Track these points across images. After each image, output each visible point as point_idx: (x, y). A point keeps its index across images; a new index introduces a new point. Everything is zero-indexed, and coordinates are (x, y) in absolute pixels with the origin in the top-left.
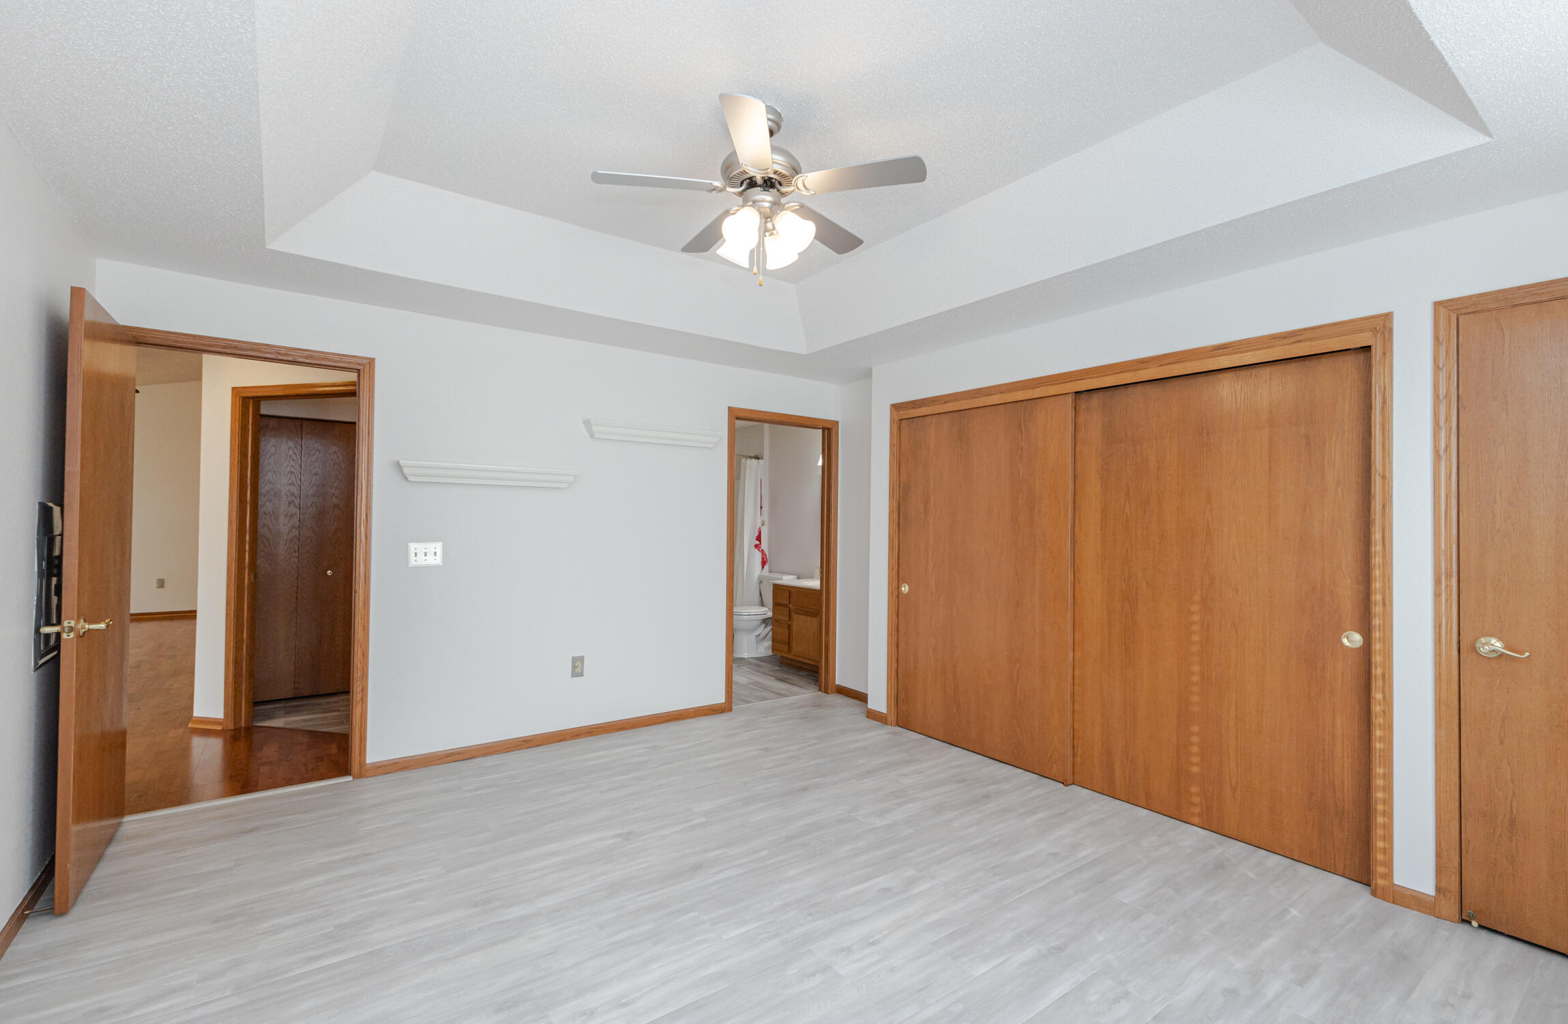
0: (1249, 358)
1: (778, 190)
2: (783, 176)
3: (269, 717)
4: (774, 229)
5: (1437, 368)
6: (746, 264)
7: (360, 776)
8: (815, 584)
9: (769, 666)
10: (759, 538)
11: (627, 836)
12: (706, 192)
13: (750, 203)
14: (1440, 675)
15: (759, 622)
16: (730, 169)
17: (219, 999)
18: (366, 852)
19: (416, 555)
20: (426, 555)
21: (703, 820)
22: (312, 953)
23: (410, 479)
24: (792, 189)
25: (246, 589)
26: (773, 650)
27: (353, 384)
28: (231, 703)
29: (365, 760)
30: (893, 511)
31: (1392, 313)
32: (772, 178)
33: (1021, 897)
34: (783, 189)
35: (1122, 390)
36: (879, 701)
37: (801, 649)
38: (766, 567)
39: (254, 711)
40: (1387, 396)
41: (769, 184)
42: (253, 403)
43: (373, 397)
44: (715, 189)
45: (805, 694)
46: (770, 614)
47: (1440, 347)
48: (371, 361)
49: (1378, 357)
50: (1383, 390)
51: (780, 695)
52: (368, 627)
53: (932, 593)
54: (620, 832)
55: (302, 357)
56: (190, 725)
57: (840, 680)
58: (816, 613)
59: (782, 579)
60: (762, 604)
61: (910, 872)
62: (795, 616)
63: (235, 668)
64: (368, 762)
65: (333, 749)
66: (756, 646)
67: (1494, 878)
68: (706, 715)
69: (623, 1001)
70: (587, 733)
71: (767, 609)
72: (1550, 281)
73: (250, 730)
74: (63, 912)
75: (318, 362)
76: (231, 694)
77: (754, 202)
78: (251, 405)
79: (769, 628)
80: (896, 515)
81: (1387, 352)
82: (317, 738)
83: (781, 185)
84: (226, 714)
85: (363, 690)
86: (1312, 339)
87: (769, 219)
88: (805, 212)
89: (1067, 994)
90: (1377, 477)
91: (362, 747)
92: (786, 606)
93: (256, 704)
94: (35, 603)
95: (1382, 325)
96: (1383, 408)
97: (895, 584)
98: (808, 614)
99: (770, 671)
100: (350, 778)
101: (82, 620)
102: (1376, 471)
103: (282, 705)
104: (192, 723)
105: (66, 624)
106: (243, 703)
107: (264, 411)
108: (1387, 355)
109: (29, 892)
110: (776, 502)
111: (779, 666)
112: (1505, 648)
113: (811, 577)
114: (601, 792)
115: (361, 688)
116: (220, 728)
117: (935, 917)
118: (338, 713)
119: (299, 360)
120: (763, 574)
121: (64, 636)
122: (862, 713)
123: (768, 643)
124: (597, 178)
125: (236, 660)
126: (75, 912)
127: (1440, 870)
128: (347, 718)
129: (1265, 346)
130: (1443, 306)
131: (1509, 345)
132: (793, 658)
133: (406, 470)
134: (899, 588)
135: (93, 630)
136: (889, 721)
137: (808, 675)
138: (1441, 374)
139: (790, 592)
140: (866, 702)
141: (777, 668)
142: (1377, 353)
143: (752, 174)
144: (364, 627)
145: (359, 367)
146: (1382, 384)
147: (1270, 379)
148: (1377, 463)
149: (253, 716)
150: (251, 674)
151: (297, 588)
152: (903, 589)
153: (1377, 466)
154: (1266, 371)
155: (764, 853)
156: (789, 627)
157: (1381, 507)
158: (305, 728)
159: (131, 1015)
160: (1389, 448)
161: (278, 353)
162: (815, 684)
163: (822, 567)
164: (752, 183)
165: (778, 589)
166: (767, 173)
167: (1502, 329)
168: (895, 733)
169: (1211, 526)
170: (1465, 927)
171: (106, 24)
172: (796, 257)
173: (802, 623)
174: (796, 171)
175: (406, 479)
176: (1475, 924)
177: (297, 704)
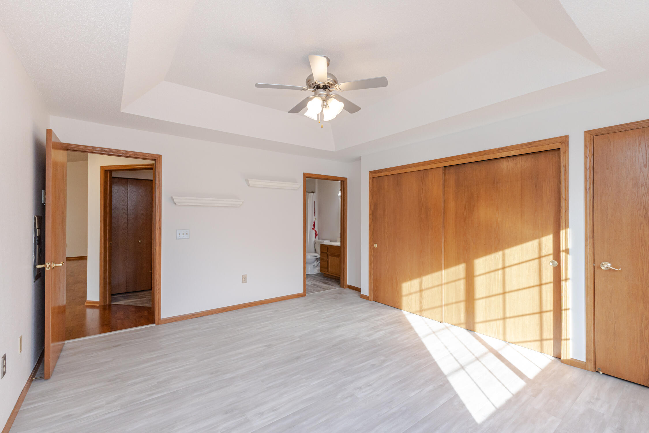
0: (513, 153)
1: (329, 90)
2: (331, 84)
3: (118, 300)
4: (327, 105)
5: (586, 157)
6: (316, 119)
7: (159, 324)
8: (338, 244)
9: (320, 277)
10: (314, 225)
11: (269, 346)
12: (300, 91)
13: (318, 95)
14: (587, 277)
15: (315, 260)
16: (310, 81)
17: (115, 411)
18: (165, 354)
19: (179, 235)
20: (183, 235)
21: (299, 339)
22: (149, 393)
23: (177, 204)
24: (334, 89)
25: (108, 249)
26: (321, 271)
27: (153, 165)
28: (102, 295)
29: (160, 318)
30: (370, 214)
31: (568, 135)
32: (326, 85)
33: (426, 367)
34: (330, 89)
35: (463, 166)
36: (365, 291)
37: (332, 270)
38: (317, 237)
39: (111, 298)
40: (567, 167)
41: (325, 87)
42: (109, 172)
43: (161, 170)
44: (303, 89)
45: (335, 289)
46: (319, 256)
47: (587, 149)
48: (160, 156)
49: (563, 153)
50: (565, 166)
51: (325, 289)
52: (161, 264)
53: (387, 247)
54: (265, 344)
55: (132, 155)
56: (85, 304)
57: (349, 283)
58: (339, 256)
59: (324, 242)
60: (316, 252)
61: (382, 358)
62: (330, 257)
63: (104, 281)
64: (161, 318)
65: (146, 313)
66: (314, 269)
67: (608, 355)
68: (296, 298)
69: (274, 409)
70: (248, 306)
71: (318, 254)
72: (629, 123)
73: (110, 306)
74: (48, 378)
75: (138, 157)
76: (102, 291)
77: (319, 94)
78: (108, 173)
79: (319, 262)
80: (371, 216)
81: (567, 151)
82: (138, 309)
83: (330, 87)
84: (100, 299)
85: (159, 289)
86: (537, 146)
87: (325, 101)
88: (339, 98)
89: (445, 402)
90: (563, 200)
91: (159, 312)
92: (326, 253)
93: (112, 295)
94: (34, 256)
95: (565, 140)
96: (565, 173)
97: (372, 243)
98: (335, 256)
99: (321, 279)
100: (154, 325)
101: (53, 263)
102: (563, 197)
103: (121, 295)
104: (86, 303)
105: (47, 264)
106: (107, 295)
107: (113, 176)
108: (567, 152)
109: (33, 371)
110: (321, 210)
111: (323, 277)
112: (612, 266)
113: (336, 241)
114: (257, 329)
115: (158, 289)
116: (98, 305)
117: (392, 375)
118: (146, 299)
119: (132, 156)
120: (316, 240)
121: (47, 269)
122: (359, 296)
123: (319, 268)
124: (257, 86)
125: (104, 277)
126: (53, 378)
127: (588, 352)
128: (153, 301)
129: (519, 148)
130: (588, 133)
131: (613, 148)
132: (329, 274)
133: (175, 201)
134: (373, 245)
135: (57, 266)
136: (370, 299)
137: (336, 281)
138: (587, 159)
139: (327, 247)
140: (360, 292)
141: (322, 278)
142: (562, 151)
143: (318, 84)
144: (159, 264)
145: (155, 159)
146: (565, 163)
147: (521, 161)
148: (563, 194)
149: (111, 300)
150: (110, 283)
151: (127, 247)
152: (375, 246)
153: (563, 196)
154: (519, 158)
155: (325, 352)
156: (328, 262)
157: (564, 212)
158: (132, 305)
159: (81, 418)
160: (567, 189)
161: (123, 153)
162: (339, 285)
163: (341, 237)
164: (318, 87)
165: (323, 246)
166: (325, 83)
167: (610, 142)
168: (372, 304)
169: (498, 219)
170: (598, 373)
171: (70, 29)
172: (336, 116)
173: (332, 260)
174: (336, 82)
175: (175, 204)
176: (601, 373)
177: (127, 295)
